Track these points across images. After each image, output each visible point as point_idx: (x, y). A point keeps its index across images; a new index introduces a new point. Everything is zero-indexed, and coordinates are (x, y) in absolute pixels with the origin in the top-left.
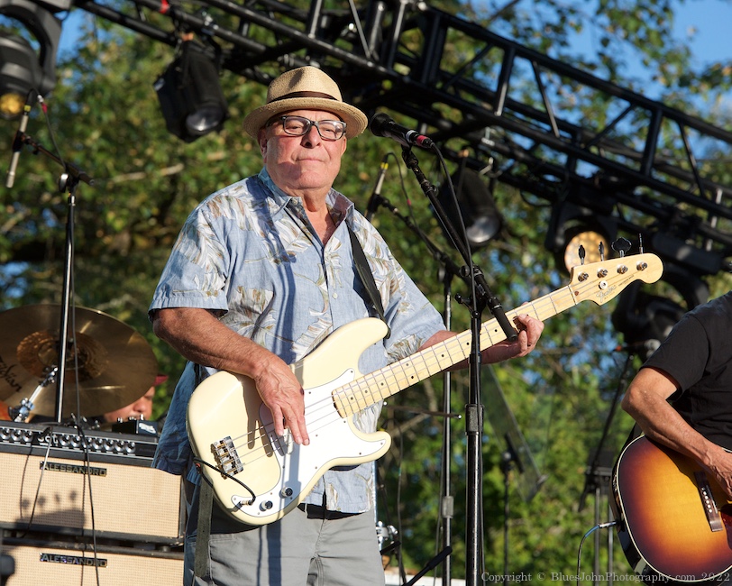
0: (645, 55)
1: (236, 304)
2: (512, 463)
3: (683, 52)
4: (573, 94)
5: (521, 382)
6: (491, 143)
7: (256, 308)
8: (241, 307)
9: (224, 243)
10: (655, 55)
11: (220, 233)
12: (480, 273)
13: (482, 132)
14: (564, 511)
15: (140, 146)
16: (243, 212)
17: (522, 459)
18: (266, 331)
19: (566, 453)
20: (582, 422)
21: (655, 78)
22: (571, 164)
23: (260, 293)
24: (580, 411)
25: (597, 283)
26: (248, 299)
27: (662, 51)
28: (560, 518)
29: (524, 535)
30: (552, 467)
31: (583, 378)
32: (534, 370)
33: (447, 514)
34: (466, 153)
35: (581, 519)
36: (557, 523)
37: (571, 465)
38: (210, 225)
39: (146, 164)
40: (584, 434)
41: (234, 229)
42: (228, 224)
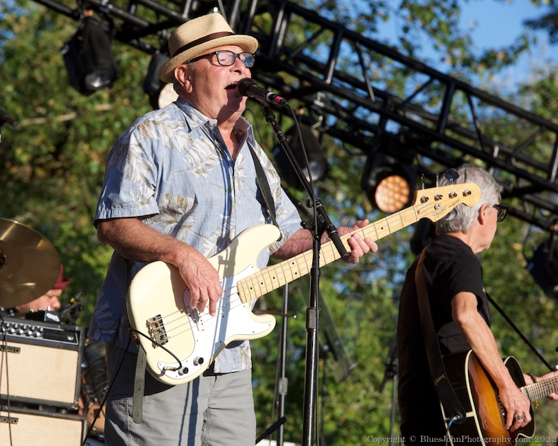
0: (437, 41)
1: (163, 207)
2: (330, 354)
3: (466, 41)
4: (379, 69)
5: (332, 291)
6: (321, 104)
7: (180, 210)
8: (168, 209)
9: (152, 159)
10: (444, 41)
11: (149, 152)
12: (321, 205)
13: (314, 96)
14: (363, 392)
15: (42, 99)
16: (166, 133)
17: (337, 350)
18: (187, 229)
19: (366, 347)
20: (378, 323)
21: (443, 60)
22: (383, 122)
23: (183, 199)
24: (378, 315)
25: (433, 205)
26: (173, 203)
27: (451, 38)
28: (361, 397)
29: (331, 409)
30: (356, 358)
31: (381, 290)
32: (342, 282)
33: (282, 391)
34: (302, 112)
35: (377, 399)
36: (358, 401)
37: (370, 355)
38: (140, 145)
39: (48, 113)
40: (380, 333)
41: (160, 147)
42: (155, 144)
